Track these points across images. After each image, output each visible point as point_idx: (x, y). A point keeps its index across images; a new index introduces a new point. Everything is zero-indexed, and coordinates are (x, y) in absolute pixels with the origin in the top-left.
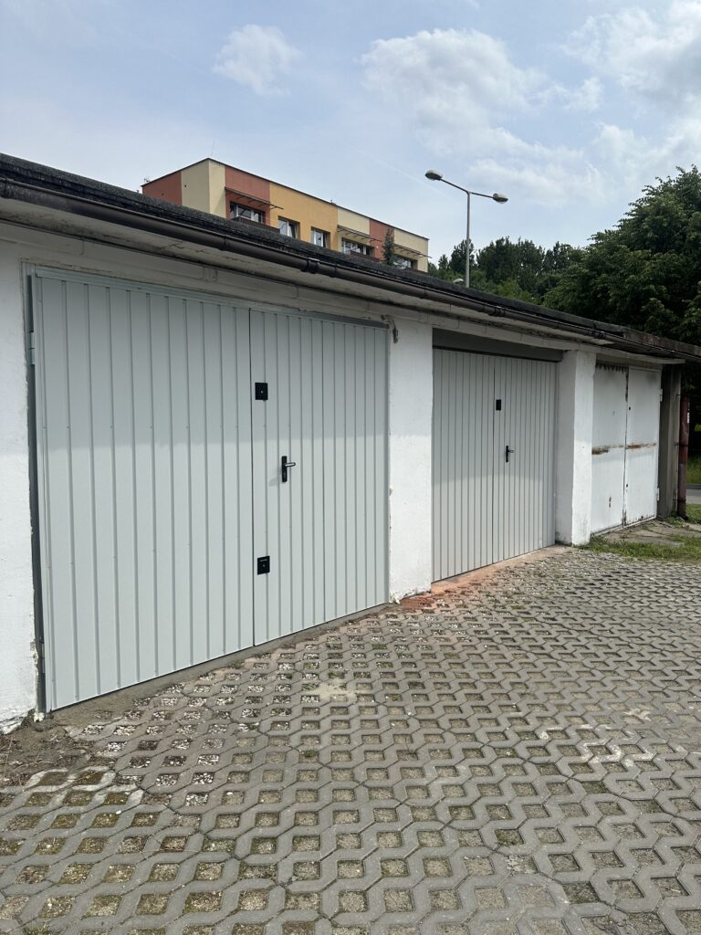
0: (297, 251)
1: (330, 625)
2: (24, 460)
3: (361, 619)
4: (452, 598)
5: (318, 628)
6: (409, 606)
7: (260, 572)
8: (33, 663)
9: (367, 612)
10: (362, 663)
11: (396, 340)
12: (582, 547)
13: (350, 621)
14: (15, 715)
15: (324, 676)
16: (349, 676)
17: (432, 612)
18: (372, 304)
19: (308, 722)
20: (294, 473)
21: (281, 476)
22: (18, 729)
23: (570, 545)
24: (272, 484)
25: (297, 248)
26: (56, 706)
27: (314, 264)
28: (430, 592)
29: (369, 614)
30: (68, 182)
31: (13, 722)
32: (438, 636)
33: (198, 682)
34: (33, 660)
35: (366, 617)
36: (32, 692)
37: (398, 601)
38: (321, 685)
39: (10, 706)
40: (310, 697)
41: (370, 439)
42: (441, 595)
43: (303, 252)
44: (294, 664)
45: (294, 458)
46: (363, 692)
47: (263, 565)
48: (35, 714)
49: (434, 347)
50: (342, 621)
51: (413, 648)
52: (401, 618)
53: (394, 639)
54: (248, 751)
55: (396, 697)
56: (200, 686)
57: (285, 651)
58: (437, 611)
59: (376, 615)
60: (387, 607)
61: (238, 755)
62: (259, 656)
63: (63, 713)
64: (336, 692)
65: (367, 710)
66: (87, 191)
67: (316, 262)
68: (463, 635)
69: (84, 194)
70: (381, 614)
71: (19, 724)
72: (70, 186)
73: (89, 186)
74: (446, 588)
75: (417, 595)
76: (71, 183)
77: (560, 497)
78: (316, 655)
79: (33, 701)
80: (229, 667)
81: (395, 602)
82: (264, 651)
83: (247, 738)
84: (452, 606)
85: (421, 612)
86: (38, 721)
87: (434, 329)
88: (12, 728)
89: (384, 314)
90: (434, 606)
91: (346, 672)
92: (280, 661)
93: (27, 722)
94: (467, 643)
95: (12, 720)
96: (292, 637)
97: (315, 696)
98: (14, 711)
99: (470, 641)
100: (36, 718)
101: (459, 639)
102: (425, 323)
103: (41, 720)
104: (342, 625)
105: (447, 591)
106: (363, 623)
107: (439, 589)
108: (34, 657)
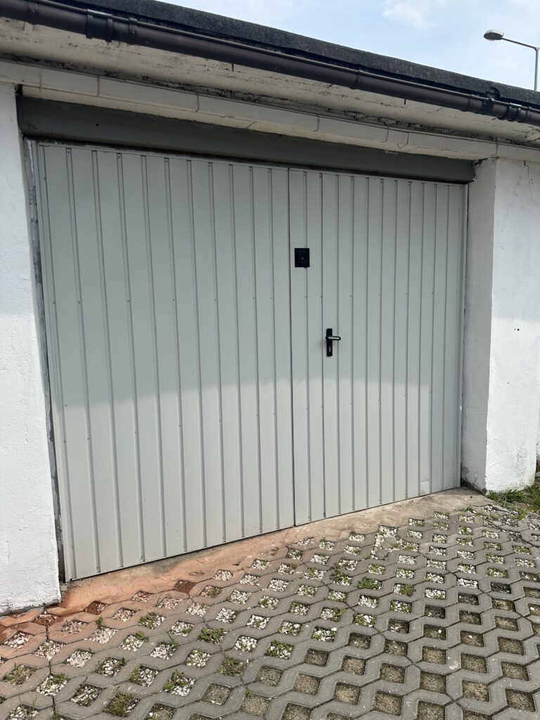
12: (511, 497)
23: (482, 492)
77: (469, 411)
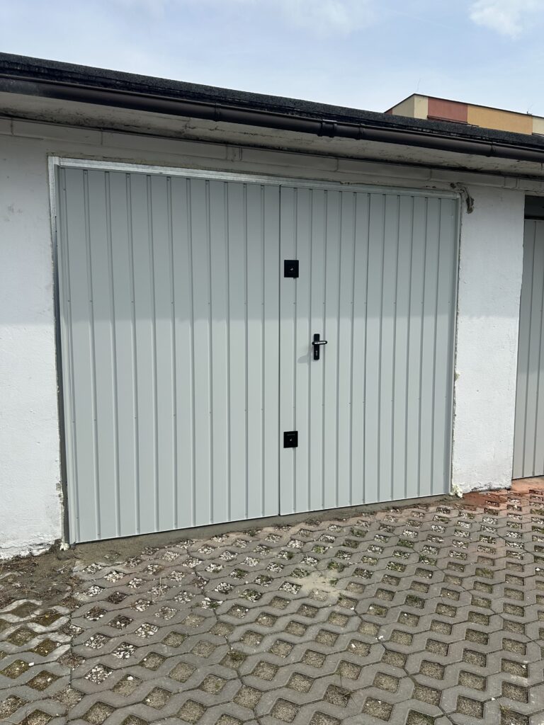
0: (311, 114)
1: (368, 508)
2: (51, 329)
3: (407, 507)
4: (533, 500)
5: (354, 509)
6: (472, 502)
7: (286, 445)
8: (59, 501)
9: (419, 501)
10: (373, 559)
11: (470, 210)
13: (394, 508)
14: (42, 542)
15: (323, 564)
16: (348, 571)
17: (496, 513)
18: (435, 171)
19: (267, 615)
20: (328, 352)
21: (312, 354)
22: (46, 553)
24: (302, 360)
25: (311, 111)
26: (79, 540)
27: (331, 126)
28: (509, 489)
29: (420, 504)
30: (44, 68)
31: (42, 547)
32: (486, 544)
33: (208, 542)
34: (59, 498)
35: (415, 506)
36: (58, 525)
37: (460, 495)
38: (313, 574)
39: (39, 534)
40: (293, 585)
41: (429, 320)
42: (521, 495)
43: (318, 115)
44: (305, 543)
45: (330, 336)
46: (349, 594)
47: (291, 440)
48: (62, 543)
49: (527, 217)
50: (384, 506)
51: (444, 553)
52: (454, 513)
53: (430, 537)
54: (186, 632)
55: (382, 611)
56: (207, 546)
57: (307, 527)
58: (503, 514)
59: (427, 506)
60: (446, 500)
61: (175, 633)
62: (279, 527)
63: (83, 548)
64: (322, 587)
65: (339, 617)
66: (64, 75)
67: (333, 123)
68: (517, 549)
69: (61, 78)
70: (433, 505)
71: (48, 549)
72: (46, 72)
73: (68, 70)
74: (532, 487)
75: (491, 490)
76: (47, 69)
78: (332, 538)
79: (59, 534)
80: (245, 532)
81: (456, 495)
82: (286, 523)
83: (199, 616)
84: (526, 510)
85: (482, 511)
86: (63, 550)
87: (526, 196)
88: (41, 551)
89: (455, 182)
90: (503, 506)
91: (348, 566)
92: (293, 537)
93: (55, 548)
94: (517, 560)
95: (41, 544)
96: (321, 514)
97: (298, 585)
98: (42, 538)
99: (522, 558)
100: (62, 547)
101: (509, 553)
102: (513, 189)
103: (65, 549)
104: (383, 511)
105: (531, 491)
106: (407, 512)
107: (523, 487)
108: (60, 496)
